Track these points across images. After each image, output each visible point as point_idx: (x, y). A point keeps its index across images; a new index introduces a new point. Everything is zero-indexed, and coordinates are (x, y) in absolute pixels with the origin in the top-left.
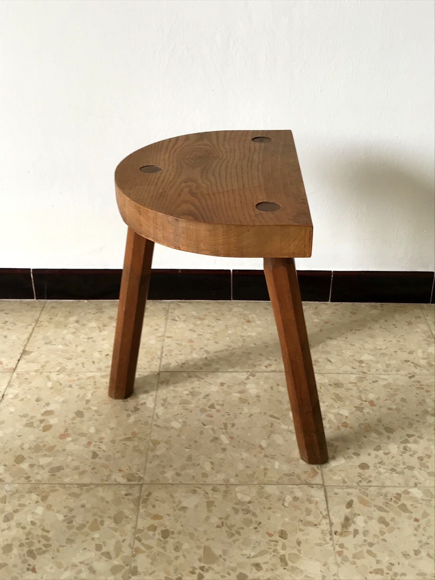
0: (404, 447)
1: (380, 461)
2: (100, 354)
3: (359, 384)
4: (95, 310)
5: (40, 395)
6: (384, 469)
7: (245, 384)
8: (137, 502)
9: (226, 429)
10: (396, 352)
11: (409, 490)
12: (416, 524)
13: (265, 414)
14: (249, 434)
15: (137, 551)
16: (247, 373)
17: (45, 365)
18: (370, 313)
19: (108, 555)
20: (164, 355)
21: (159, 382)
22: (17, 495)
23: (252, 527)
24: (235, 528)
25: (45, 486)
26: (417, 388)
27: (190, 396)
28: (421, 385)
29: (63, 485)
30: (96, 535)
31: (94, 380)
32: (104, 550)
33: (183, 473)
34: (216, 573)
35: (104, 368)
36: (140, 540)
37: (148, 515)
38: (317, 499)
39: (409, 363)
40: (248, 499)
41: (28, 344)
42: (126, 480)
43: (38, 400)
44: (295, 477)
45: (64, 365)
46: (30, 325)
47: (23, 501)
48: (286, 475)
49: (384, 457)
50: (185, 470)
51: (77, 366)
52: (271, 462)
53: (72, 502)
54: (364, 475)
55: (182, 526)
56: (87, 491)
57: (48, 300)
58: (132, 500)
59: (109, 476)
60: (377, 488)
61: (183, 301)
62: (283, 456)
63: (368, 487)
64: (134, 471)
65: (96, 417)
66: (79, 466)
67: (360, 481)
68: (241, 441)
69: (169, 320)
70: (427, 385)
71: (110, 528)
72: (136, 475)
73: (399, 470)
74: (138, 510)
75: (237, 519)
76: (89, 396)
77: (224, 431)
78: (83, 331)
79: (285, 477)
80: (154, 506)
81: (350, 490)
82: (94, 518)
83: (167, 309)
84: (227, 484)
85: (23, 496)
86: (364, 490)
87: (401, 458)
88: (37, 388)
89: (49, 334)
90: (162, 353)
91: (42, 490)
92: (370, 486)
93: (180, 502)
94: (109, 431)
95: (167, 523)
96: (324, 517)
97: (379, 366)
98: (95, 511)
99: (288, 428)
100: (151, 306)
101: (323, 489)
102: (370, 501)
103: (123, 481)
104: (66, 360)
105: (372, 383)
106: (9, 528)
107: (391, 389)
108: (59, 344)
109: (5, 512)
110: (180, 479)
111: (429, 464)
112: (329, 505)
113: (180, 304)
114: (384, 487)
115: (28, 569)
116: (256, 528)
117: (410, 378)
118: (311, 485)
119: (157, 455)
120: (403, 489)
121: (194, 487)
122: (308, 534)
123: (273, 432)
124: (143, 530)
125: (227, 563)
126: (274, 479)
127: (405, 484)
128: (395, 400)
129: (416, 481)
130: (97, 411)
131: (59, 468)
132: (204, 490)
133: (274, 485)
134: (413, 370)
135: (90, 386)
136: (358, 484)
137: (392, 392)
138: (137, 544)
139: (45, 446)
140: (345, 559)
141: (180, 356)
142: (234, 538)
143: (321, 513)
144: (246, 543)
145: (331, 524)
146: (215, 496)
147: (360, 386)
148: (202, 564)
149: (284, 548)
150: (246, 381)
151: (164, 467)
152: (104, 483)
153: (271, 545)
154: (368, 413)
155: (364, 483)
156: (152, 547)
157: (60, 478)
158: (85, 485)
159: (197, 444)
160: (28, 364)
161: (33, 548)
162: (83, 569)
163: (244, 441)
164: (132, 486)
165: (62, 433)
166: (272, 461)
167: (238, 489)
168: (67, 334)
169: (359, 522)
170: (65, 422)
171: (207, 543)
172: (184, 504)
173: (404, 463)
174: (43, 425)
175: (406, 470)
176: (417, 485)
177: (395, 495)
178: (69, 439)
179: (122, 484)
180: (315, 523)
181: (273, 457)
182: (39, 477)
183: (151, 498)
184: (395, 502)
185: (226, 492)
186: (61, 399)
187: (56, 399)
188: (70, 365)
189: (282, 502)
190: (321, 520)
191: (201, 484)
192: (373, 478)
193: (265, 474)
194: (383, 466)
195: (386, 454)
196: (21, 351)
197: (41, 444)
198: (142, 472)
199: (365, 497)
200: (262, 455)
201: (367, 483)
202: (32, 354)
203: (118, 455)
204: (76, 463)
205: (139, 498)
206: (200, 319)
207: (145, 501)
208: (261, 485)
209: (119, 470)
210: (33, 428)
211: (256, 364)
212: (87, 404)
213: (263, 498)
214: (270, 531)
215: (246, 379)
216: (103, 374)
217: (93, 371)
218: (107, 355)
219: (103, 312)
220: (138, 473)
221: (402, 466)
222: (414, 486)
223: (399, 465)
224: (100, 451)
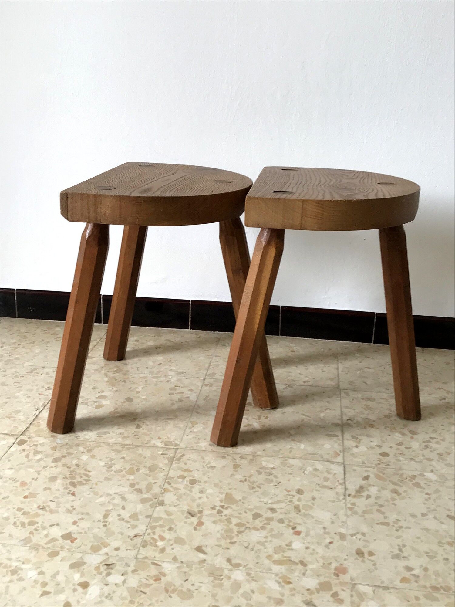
0: (426, 445)
1: (401, 452)
2: (154, 363)
4: (153, 334)
5: (96, 385)
6: (403, 458)
7: (283, 392)
8: (171, 460)
11: (425, 474)
12: (427, 496)
13: (298, 412)
15: (166, 490)
16: (286, 385)
17: (104, 366)
19: (140, 491)
20: (211, 367)
21: (203, 385)
22: (66, 447)
23: (272, 484)
24: (257, 484)
25: (92, 443)
26: (447, 407)
28: (450, 405)
29: (108, 444)
30: (132, 477)
31: (146, 379)
32: (137, 487)
34: (234, 510)
35: (155, 372)
36: (169, 484)
37: (180, 468)
38: (336, 472)
39: (442, 390)
40: (272, 466)
42: (163, 445)
43: (94, 388)
44: (317, 456)
45: (120, 368)
46: (95, 340)
47: (71, 451)
48: (310, 454)
49: (406, 451)
51: (132, 369)
53: (113, 455)
54: (383, 460)
55: (209, 478)
56: (128, 449)
58: (167, 458)
59: (150, 441)
60: (394, 470)
62: (309, 441)
63: (385, 469)
64: (172, 439)
65: (144, 403)
66: (124, 433)
67: (379, 464)
68: (272, 429)
71: (144, 474)
72: (173, 442)
73: (417, 459)
74: (172, 464)
75: (259, 478)
76: (140, 389)
77: (258, 421)
79: (308, 455)
80: (186, 464)
81: (369, 469)
82: (131, 466)
83: (219, 338)
84: (255, 455)
85: (71, 448)
86: (381, 470)
87: (421, 452)
88: (94, 380)
90: (209, 366)
91: (89, 445)
93: (210, 463)
95: (195, 475)
96: (340, 484)
98: (133, 462)
99: (318, 424)
100: (204, 335)
101: (343, 466)
102: (386, 477)
103: (161, 445)
106: (56, 467)
109: (54, 456)
110: (211, 449)
111: (448, 459)
112: (346, 477)
114: (400, 469)
115: (69, 493)
116: (275, 485)
117: (441, 400)
118: (332, 463)
119: (193, 431)
120: (419, 473)
121: (224, 454)
122: (323, 494)
123: (302, 425)
124: (173, 478)
125: (246, 505)
126: (298, 456)
127: (422, 470)
129: (433, 468)
130: (145, 399)
131: (106, 433)
132: (233, 457)
133: (298, 459)
134: (444, 394)
135: (141, 383)
136: (377, 466)
138: (166, 486)
139: (95, 417)
140: (356, 513)
142: (254, 490)
143: (338, 481)
144: (265, 494)
145: (346, 489)
146: (242, 461)
148: (222, 504)
149: (299, 500)
151: (199, 439)
152: (144, 445)
153: (287, 498)
155: (383, 466)
156: (180, 489)
157: (104, 439)
158: (127, 445)
161: (75, 481)
162: (116, 498)
164: (168, 449)
165: (112, 410)
166: (299, 444)
167: (263, 459)
169: (373, 491)
171: (229, 491)
172: (213, 464)
173: (423, 456)
174: (96, 404)
175: (425, 460)
176: (433, 471)
177: (410, 476)
178: (117, 415)
179: (159, 447)
180: (332, 487)
182: (87, 437)
183: (184, 459)
184: (409, 480)
185: (252, 460)
186: (115, 389)
187: (110, 389)
188: (126, 368)
189: (302, 471)
190: (337, 486)
191: (231, 453)
192: (391, 463)
193: (291, 452)
194: (402, 456)
195: (407, 448)
197: (92, 417)
198: (179, 440)
199: (381, 475)
200: (290, 439)
201: (385, 465)
202: (94, 359)
205: (174, 457)
207: (179, 459)
208: (286, 458)
209: (158, 438)
210: (86, 406)
211: (295, 379)
212: (136, 394)
213: (286, 467)
214: (289, 489)
215: (284, 389)
216: (154, 375)
217: (147, 373)
218: (160, 364)
219: (161, 336)
220: (175, 441)
221: (421, 457)
222: (430, 471)
223: (418, 456)
224: (143, 424)
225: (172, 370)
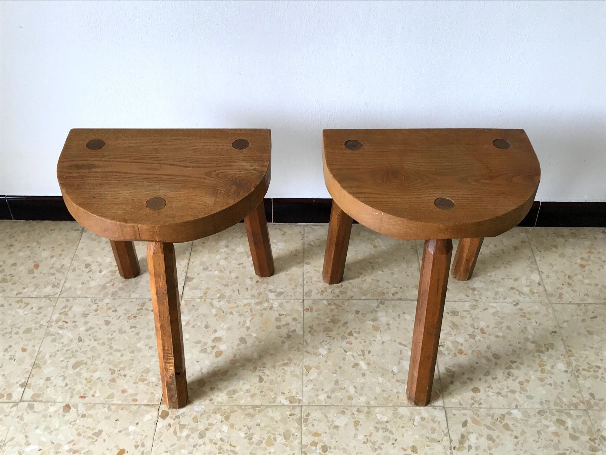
0: (508, 372)
1: (489, 385)
2: (252, 281)
3: (472, 312)
5: (207, 322)
6: (492, 392)
7: (376, 312)
8: (300, 421)
9: (364, 356)
10: (503, 279)
11: (512, 411)
12: (516, 440)
13: (395, 341)
14: (383, 361)
16: (378, 301)
17: (207, 291)
20: (305, 282)
21: (304, 310)
22: (205, 415)
23: (390, 443)
24: (378, 444)
25: (226, 407)
26: (521, 316)
27: (332, 323)
28: (524, 313)
29: (240, 407)
30: (272, 450)
31: (250, 307)
33: (333, 396)
35: (256, 295)
37: (310, 432)
38: (440, 419)
39: (515, 291)
40: (385, 419)
41: (188, 270)
42: (288, 402)
43: (206, 327)
45: (222, 292)
46: (186, 251)
47: (210, 421)
49: (493, 383)
50: (333, 393)
51: (233, 293)
52: (401, 386)
53: (249, 422)
54: (476, 398)
55: (337, 442)
56: (260, 412)
58: (296, 420)
59: (275, 398)
60: (486, 409)
61: (316, 224)
63: (479, 409)
64: (294, 394)
65: (257, 343)
66: (250, 389)
67: (473, 404)
68: (377, 367)
69: (306, 245)
70: (529, 313)
71: (281, 443)
72: (296, 397)
73: (503, 393)
74: (301, 428)
75: (378, 437)
76: (248, 324)
77: (362, 357)
78: (233, 257)
80: (313, 425)
81: (465, 412)
82: (268, 435)
83: (303, 233)
84: (369, 406)
85: (210, 416)
86: (476, 412)
87: (505, 383)
88: (204, 315)
89: (205, 259)
90: (304, 280)
91: (224, 411)
92: (481, 408)
93: (333, 421)
95: (325, 440)
96: (445, 435)
97: (489, 293)
98: (269, 429)
100: (288, 229)
101: (444, 410)
102: (481, 421)
103: (287, 403)
104: (223, 286)
105: (483, 311)
106: (204, 444)
107: (499, 317)
109: (198, 430)
110: (330, 402)
111: (528, 388)
112: (448, 424)
113: (314, 227)
114: (491, 408)
116: (393, 444)
117: (515, 305)
118: (434, 407)
119: (310, 379)
120: (507, 411)
121: (343, 408)
122: (433, 449)
123: (402, 359)
124: (307, 446)
127: (508, 406)
128: (502, 328)
129: (517, 403)
130: (256, 338)
131: (234, 391)
132: (351, 411)
133: (405, 407)
135: (247, 313)
136: (471, 406)
137: (499, 319)
141: (319, 283)
142: (377, 453)
143: (443, 431)
145: (451, 441)
146: (360, 416)
147: (473, 315)
150: (377, 309)
151: (317, 390)
152: (271, 405)
154: (479, 340)
155: (476, 405)
157: (235, 400)
158: (257, 406)
159: (341, 369)
160: (193, 291)
163: (379, 367)
164: (294, 407)
165: (232, 358)
167: (377, 410)
168: (220, 259)
169: (472, 439)
170: (233, 348)
172: (336, 423)
173: (508, 387)
174: (215, 351)
175: (509, 393)
176: (518, 407)
177: (500, 416)
178: (238, 364)
179: (285, 406)
180: (439, 440)
181: (403, 382)
182: (219, 399)
183: (310, 418)
184: (500, 422)
185: (368, 413)
186: (226, 326)
187: (222, 326)
188: (228, 292)
189: (412, 422)
190: (443, 438)
191: (348, 406)
192: (483, 400)
193: (398, 397)
194: (491, 390)
195: (493, 379)
196: (184, 278)
197: (217, 369)
198: (300, 395)
199: (476, 417)
200: (394, 380)
201: (478, 405)
202: (194, 281)
203: (279, 380)
204: (247, 387)
205: (301, 418)
207: (306, 420)
208: (396, 407)
209: (282, 393)
210: (207, 354)
211: (384, 291)
212: (247, 331)
213: (398, 419)
214: (404, 447)
216: (257, 301)
217: (248, 298)
218: (258, 282)
220: (297, 396)
221: (506, 390)
222: (515, 408)
223: (504, 389)
224: (264, 375)
225: (271, 291)
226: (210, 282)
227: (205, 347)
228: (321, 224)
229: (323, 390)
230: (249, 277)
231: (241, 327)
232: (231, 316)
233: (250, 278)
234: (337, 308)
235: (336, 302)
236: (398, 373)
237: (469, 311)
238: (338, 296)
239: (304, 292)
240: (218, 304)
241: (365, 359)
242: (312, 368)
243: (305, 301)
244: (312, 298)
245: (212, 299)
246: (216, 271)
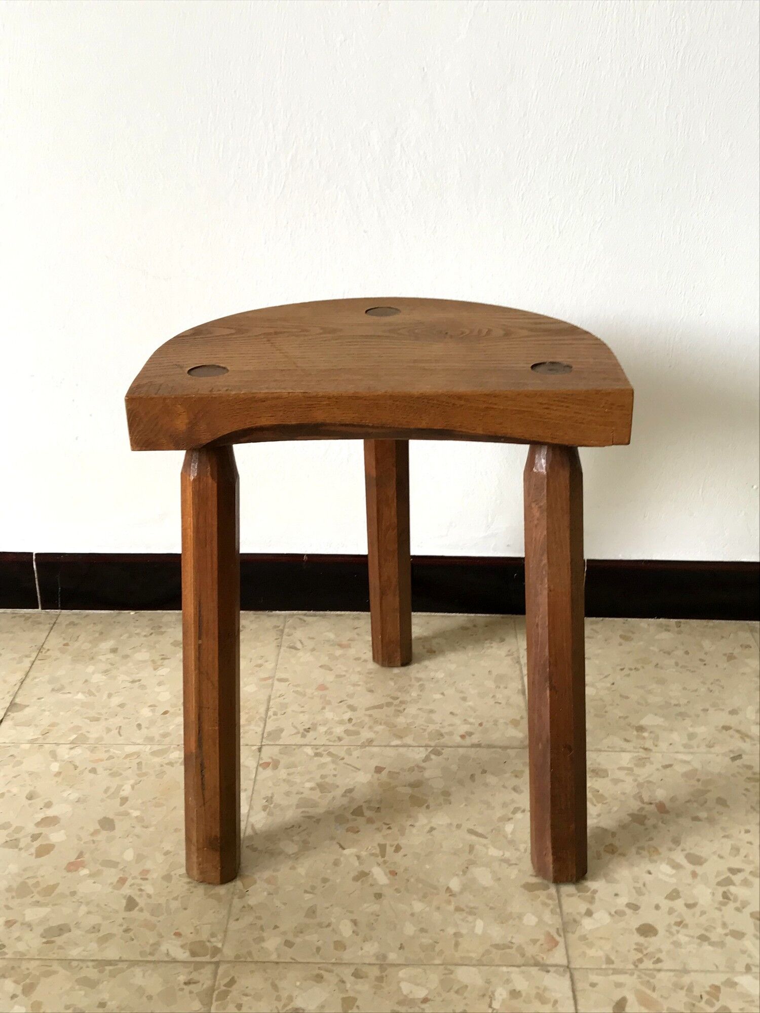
0: (724, 893)
1: (679, 920)
2: (153, 711)
3: (637, 771)
4: (147, 629)
5: (35, 787)
6: (686, 935)
7: (422, 769)
8: (207, 997)
9: (383, 856)
10: (705, 710)
11: (736, 979)
13: (459, 826)
14: (428, 867)
16: (427, 750)
17: (49, 730)
18: (657, 637)
20: (270, 713)
21: (259, 765)
25: (34, 964)
26: (749, 778)
27: (318, 791)
28: (754, 773)
29: (67, 963)
31: (138, 760)
33: (298, 940)
35: (157, 738)
38: (558, 996)
39: (731, 732)
40: (421, 993)
41: (20, 692)
42: (188, 954)
43: (30, 797)
44: (513, 951)
45: (83, 731)
46: (27, 656)
48: (497, 946)
49: (687, 915)
50: (301, 935)
51: (107, 733)
52: (468, 921)
53: (81, 997)
54: (646, 948)
56: (113, 975)
57: (63, 611)
58: (198, 994)
59: (157, 945)
60: (672, 974)
61: (312, 612)
62: (491, 908)
63: (655, 973)
64: (204, 936)
65: (138, 830)
66: (100, 925)
67: (640, 961)
68: (412, 880)
69: (283, 649)
72: (208, 944)
73: (714, 937)
76: (127, 790)
77: (380, 860)
78: (123, 668)
79: (494, 951)
80: (239, 1007)
81: (622, 979)
83: (281, 628)
84: (383, 964)
86: (648, 978)
87: (717, 914)
88: (31, 774)
89: (60, 673)
90: (268, 709)
91: (26, 972)
93: (290, 998)
94: (160, 858)
97: (675, 736)
99: (503, 855)
100: (251, 621)
101: (568, 975)
102: (660, 1000)
103: (182, 955)
104: (88, 721)
105: (661, 768)
107: (698, 780)
108: (78, 692)
112: (579, 1008)
113: (305, 618)
114: (685, 971)
117: (734, 759)
118: (545, 968)
119: (249, 905)
120: (724, 977)
121: (319, 968)
123: (472, 863)
126: (473, 955)
127: (727, 967)
128: (706, 802)
129: (749, 961)
130: (139, 819)
131: (62, 929)
132: (338, 975)
133: (474, 965)
134: (738, 744)
135: (130, 771)
136: (637, 966)
137: (699, 786)
139: (37, 884)
141: (301, 715)
146: (358, 987)
147: (638, 776)
150: (423, 765)
151: (262, 929)
152: (145, 959)
154: (655, 826)
155: (648, 964)
157: (60, 948)
158: (110, 963)
159: (327, 885)
160: (18, 728)
163: (418, 880)
164: (198, 966)
165: (73, 859)
166: (470, 918)
167: (402, 973)
168: (93, 673)
170: (80, 839)
172: (299, 1003)
173: (724, 925)
174: (37, 844)
175: (729, 937)
176: (750, 969)
177: (708, 989)
178: (84, 872)
179: (178, 962)
181: (472, 912)
182: (21, 947)
183: (235, 991)
184: (707, 1002)
185: (380, 979)
186: (75, 796)
187: (65, 794)
188: (95, 731)
189: (487, 1000)
191: (333, 963)
192: (664, 953)
193: (457, 945)
194: (683, 931)
195: (689, 906)
196: (8, 705)
197: (31, 882)
198: (220, 938)
199: (649, 992)
200: (451, 908)
201: (653, 963)
202: (27, 711)
203: (175, 905)
204: (94, 920)
205: (212, 989)
206: (341, 646)
207: (224, 995)
208: (449, 967)
209: (176, 934)
210: (16, 850)
211: (443, 731)
212: (122, 804)
213: (452, 992)
215: (424, 761)
216: (156, 748)
217: (138, 742)
218: (165, 713)
219: (162, 633)
220: (212, 940)
221: (720, 930)
222: (744, 971)
223: (715, 928)
224: (141, 896)
226: (62, 713)
227: (16, 836)
228: (321, 613)
229: (276, 927)
230: (149, 704)
231: (108, 797)
232: (92, 775)
233: (150, 706)
234: (333, 762)
235: (332, 750)
236: (461, 892)
237: (630, 769)
238: (340, 739)
239: (266, 731)
240: (68, 754)
241: (385, 862)
242: (258, 882)
243: (264, 749)
244: (281, 742)
245: (58, 744)
246: (80, 694)
